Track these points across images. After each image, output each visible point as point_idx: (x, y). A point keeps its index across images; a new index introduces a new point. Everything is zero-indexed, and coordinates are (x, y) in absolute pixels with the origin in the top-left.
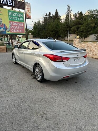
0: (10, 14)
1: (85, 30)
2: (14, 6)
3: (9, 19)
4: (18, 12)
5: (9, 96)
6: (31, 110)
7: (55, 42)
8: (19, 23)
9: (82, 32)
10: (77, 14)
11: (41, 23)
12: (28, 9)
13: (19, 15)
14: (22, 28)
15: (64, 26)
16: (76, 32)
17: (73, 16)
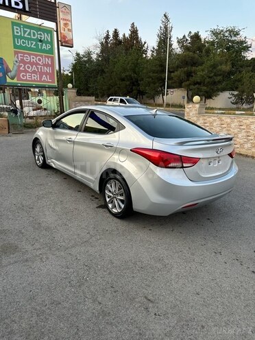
0: (17, 32)
1: (207, 80)
2: (27, 12)
3: (16, 47)
4: (39, 28)
5: (51, 256)
6: (115, 292)
7: (155, 115)
8: (41, 56)
9: (199, 83)
10: (188, 38)
11: (94, 57)
12: (64, 20)
13: (41, 34)
14: (48, 70)
15: (154, 68)
16: (183, 84)
17: (178, 42)
